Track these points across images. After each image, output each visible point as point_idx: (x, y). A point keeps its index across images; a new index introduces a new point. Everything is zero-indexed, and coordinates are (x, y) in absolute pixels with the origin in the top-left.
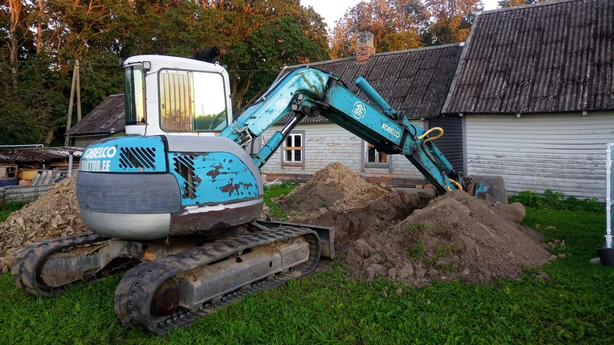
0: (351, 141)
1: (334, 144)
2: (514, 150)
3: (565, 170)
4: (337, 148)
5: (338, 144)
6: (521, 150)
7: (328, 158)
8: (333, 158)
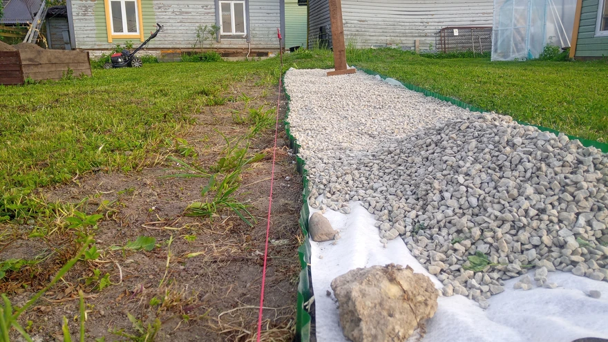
0: (203, 10)
1: (181, 13)
2: (373, 15)
3: (407, 31)
4: (186, 17)
5: (187, 13)
6: (379, 15)
7: (174, 28)
8: (180, 28)
